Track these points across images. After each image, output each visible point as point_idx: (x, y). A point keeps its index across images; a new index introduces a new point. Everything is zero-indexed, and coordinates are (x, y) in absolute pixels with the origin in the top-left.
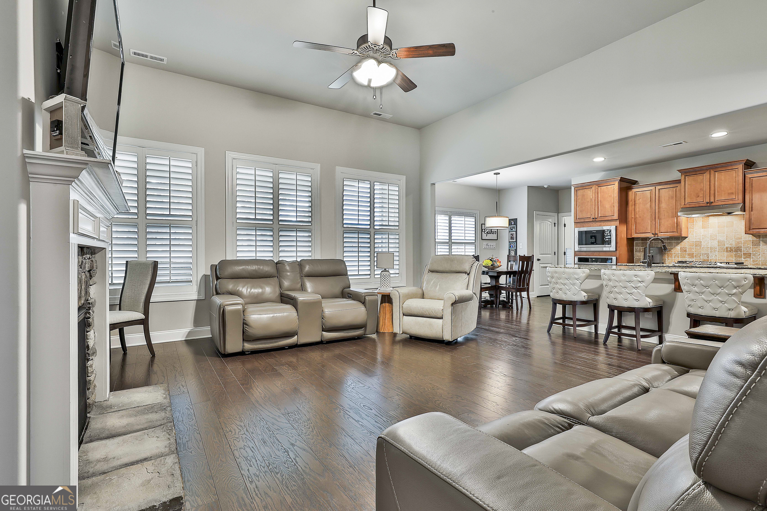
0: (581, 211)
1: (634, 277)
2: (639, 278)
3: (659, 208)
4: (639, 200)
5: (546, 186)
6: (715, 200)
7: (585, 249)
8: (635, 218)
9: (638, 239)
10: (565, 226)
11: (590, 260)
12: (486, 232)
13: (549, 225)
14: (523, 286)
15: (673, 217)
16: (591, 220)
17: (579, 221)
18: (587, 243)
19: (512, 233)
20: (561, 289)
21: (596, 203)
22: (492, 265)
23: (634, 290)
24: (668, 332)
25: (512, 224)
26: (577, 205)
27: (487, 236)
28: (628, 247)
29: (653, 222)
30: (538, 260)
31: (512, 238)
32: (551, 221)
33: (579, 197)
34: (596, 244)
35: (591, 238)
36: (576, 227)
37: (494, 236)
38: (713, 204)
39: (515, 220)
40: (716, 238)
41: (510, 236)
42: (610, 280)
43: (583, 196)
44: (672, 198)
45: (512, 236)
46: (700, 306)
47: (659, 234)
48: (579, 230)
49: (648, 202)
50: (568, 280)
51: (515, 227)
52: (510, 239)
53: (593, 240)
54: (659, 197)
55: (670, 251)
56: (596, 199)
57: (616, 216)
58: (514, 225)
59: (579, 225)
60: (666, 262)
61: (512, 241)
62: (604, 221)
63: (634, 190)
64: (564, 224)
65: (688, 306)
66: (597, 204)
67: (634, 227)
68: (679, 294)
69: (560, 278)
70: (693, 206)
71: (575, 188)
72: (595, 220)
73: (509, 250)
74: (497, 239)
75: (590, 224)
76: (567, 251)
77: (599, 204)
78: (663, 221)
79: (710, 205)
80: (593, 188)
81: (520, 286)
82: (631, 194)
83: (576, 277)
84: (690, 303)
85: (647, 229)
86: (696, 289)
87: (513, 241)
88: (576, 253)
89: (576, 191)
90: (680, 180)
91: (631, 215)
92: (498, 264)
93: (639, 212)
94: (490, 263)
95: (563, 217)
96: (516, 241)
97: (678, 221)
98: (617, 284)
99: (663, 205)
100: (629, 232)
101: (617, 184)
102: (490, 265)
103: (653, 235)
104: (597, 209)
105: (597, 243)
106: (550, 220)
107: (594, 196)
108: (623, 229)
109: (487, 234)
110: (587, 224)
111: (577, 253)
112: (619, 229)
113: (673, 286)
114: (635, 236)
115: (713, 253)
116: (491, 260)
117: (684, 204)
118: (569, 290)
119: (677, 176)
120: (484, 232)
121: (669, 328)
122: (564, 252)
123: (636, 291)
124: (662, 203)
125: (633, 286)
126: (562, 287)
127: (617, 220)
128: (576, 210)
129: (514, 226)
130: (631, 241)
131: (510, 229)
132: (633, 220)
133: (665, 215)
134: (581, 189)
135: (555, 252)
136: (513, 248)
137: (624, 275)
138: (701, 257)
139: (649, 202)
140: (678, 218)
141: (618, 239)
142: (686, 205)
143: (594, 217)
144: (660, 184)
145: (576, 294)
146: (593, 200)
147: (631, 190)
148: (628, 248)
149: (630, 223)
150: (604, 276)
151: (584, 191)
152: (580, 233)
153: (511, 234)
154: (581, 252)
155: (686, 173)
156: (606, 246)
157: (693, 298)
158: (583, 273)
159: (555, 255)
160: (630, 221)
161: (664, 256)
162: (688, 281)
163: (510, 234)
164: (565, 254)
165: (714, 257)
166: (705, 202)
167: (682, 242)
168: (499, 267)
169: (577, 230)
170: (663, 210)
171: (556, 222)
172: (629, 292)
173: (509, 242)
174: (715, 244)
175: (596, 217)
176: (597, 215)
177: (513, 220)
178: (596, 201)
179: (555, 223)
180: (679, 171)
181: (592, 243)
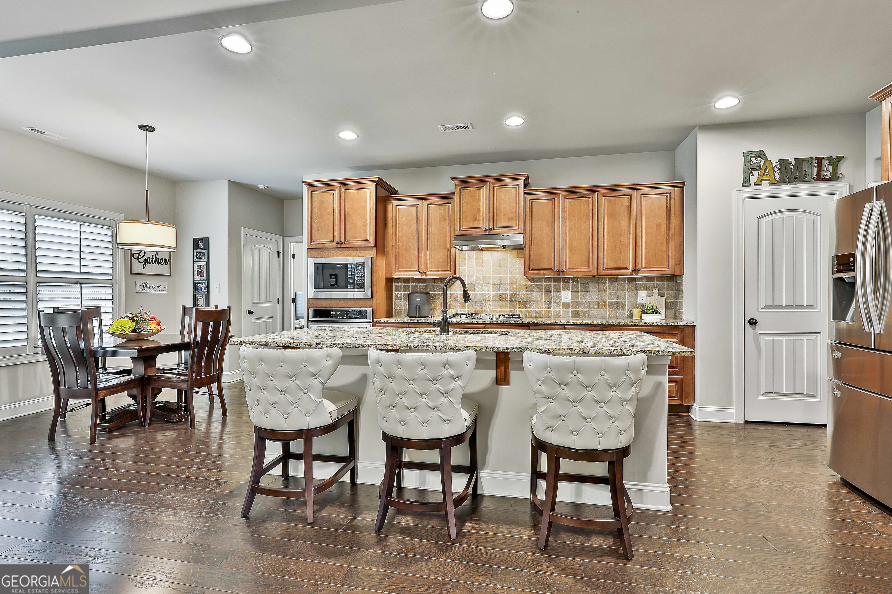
0: (318, 230)
1: (443, 368)
2: (452, 370)
3: (428, 233)
4: (402, 218)
5: (261, 187)
6: (494, 227)
7: (323, 295)
8: (397, 247)
9: (398, 279)
10: (294, 258)
11: (333, 315)
12: (141, 260)
13: (268, 253)
14: (208, 371)
15: (445, 248)
16: (334, 245)
17: (314, 246)
18: (324, 285)
19: (199, 264)
20: (274, 404)
21: (342, 217)
22: (134, 331)
23: (443, 399)
24: (485, 469)
25: (199, 248)
26: (311, 218)
27: (144, 268)
28: (386, 292)
29: (419, 254)
30: (250, 312)
31: (200, 273)
32: (271, 248)
33: (316, 205)
34: (338, 287)
35: (331, 278)
36: (310, 256)
37: (164, 269)
38: (492, 233)
39: (206, 241)
40: (490, 281)
41: (196, 269)
42: (390, 377)
43: (322, 202)
44: (444, 219)
45: (200, 269)
46: (572, 430)
47: (428, 273)
48: (314, 261)
49: (413, 223)
50: (294, 378)
51: (206, 254)
52: (196, 276)
53: (333, 281)
54: (428, 216)
55: (439, 298)
56: (342, 211)
57: (372, 242)
58: (202, 249)
59: (314, 253)
60: (434, 315)
61: (200, 278)
62: (354, 249)
63: (395, 203)
64: (293, 254)
65: (545, 427)
66: (343, 219)
67: (394, 261)
68: (504, 389)
69: (271, 376)
70: (470, 233)
71: (308, 188)
72: (340, 247)
73: (195, 295)
74: (170, 275)
75: (334, 252)
76: (298, 296)
77: (347, 218)
78: (433, 254)
79: (489, 233)
80: (338, 191)
81: (199, 374)
82: (392, 207)
83: (313, 369)
84: (551, 423)
85: (412, 264)
86: (566, 392)
87: (202, 278)
88: (310, 302)
89: (310, 193)
90: (454, 194)
91: (391, 242)
92: (153, 326)
93: (402, 237)
94: (129, 326)
95: (291, 243)
96: (208, 279)
97: (451, 254)
98: (407, 387)
99: (433, 229)
100: (389, 269)
101: (373, 186)
102: (128, 331)
103: (420, 274)
104: (344, 227)
105: (338, 284)
106: (270, 246)
107: (339, 205)
108: (380, 262)
109: (145, 264)
110: (327, 252)
111: (312, 302)
112: (376, 262)
113: (493, 374)
114: (396, 274)
115: (487, 301)
116: (132, 319)
117: (459, 230)
118: (296, 405)
119: (449, 187)
120: (138, 259)
121: (487, 457)
122: (293, 299)
123: (446, 399)
124: (431, 226)
125: (441, 388)
126: (278, 397)
127: (374, 248)
128: (311, 227)
129: (203, 251)
130: (390, 281)
131: (195, 257)
132: (394, 250)
133: (435, 245)
134: (318, 190)
135: (278, 299)
136: (202, 292)
137: (423, 364)
138: (474, 307)
139: (415, 223)
140: (451, 250)
141: (375, 279)
142: (462, 232)
143: (339, 241)
144: (429, 196)
145: (311, 412)
146: (338, 212)
147: (391, 203)
148: (386, 294)
149: (390, 254)
150: (378, 366)
151: (324, 195)
152: (316, 266)
153: (198, 266)
154: (319, 301)
155: (462, 183)
156: (358, 290)
157: (560, 412)
158: (328, 358)
159: (278, 303)
160: (390, 251)
161: (432, 306)
162: (552, 375)
163: (196, 266)
164: (293, 302)
165: (489, 307)
166: (483, 229)
167: (453, 286)
168: (154, 333)
169: (312, 262)
170: (433, 237)
171: (280, 251)
172: (431, 404)
173: (194, 280)
174: (489, 288)
175: (343, 241)
176: (344, 237)
177: (200, 239)
178: (343, 214)
179: (278, 252)
180: (454, 179)
181: (332, 286)
